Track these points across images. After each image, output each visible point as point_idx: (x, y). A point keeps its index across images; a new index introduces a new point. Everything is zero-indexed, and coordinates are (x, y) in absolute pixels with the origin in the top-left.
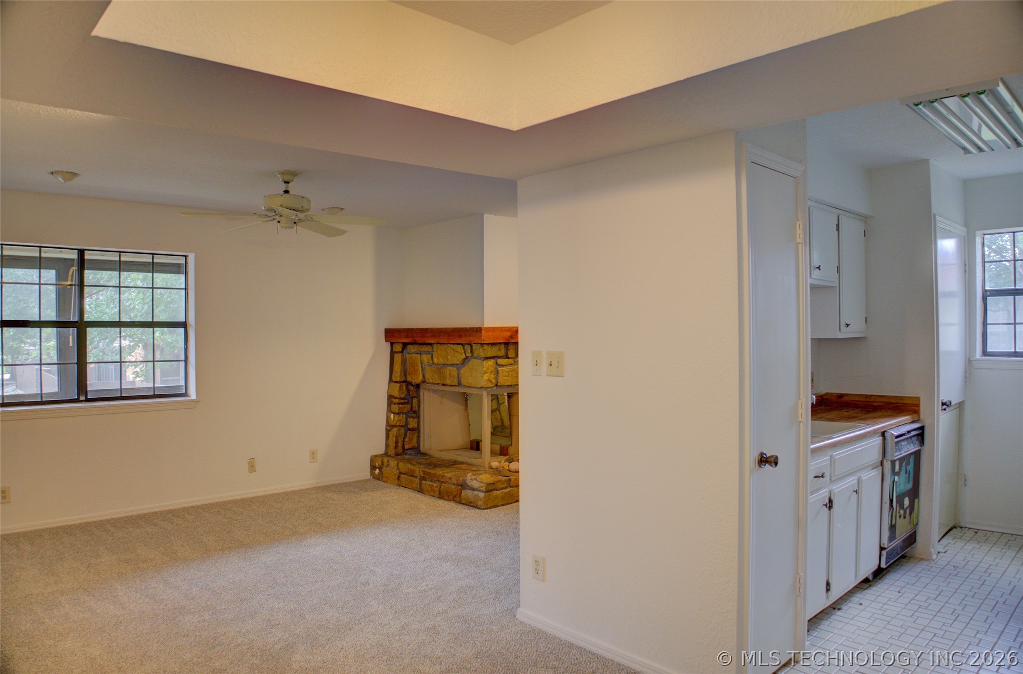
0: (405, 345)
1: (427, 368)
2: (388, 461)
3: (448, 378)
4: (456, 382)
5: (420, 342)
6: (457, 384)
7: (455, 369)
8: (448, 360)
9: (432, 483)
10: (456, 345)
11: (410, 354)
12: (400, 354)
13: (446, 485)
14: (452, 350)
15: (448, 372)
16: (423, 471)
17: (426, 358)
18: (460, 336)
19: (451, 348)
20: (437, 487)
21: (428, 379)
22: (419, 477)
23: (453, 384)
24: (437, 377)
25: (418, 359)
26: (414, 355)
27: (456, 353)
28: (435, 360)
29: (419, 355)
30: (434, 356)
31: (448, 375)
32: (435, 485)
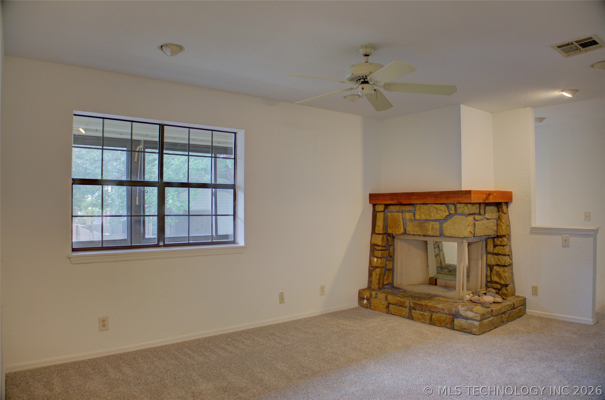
0: (386, 206)
1: (408, 223)
2: (376, 294)
3: (430, 230)
4: (438, 233)
5: (405, 203)
6: (439, 235)
7: (438, 223)
8: (430, 216)
9: (422, 313)
10: (439, 205)
11: (392, 212)
12: (382, 213)
13: (439, 315)
14: (435, 209)
15: (431, 226)
16: (413, 302)
17: (408, 216)
18: (447, 198)
19: (434, 207)
20: (427, 316)
21: (409, 232)
22: (408, 307)
23: (435, 235)
24: (418, 229)
25: (400, 217)
26: (395, 214)
27: (440, 211)
28: (417, 217)
29: (400, 214)
30: (416, 214)
31: (430, 228)
32: (426, 314)
